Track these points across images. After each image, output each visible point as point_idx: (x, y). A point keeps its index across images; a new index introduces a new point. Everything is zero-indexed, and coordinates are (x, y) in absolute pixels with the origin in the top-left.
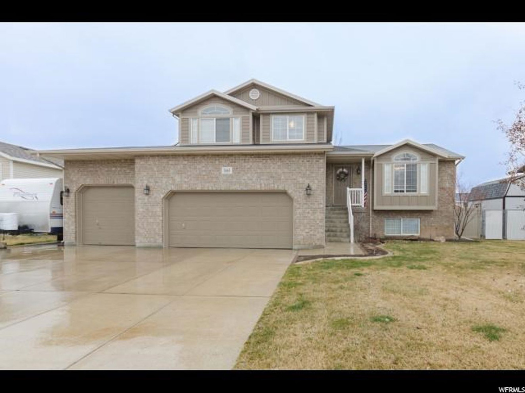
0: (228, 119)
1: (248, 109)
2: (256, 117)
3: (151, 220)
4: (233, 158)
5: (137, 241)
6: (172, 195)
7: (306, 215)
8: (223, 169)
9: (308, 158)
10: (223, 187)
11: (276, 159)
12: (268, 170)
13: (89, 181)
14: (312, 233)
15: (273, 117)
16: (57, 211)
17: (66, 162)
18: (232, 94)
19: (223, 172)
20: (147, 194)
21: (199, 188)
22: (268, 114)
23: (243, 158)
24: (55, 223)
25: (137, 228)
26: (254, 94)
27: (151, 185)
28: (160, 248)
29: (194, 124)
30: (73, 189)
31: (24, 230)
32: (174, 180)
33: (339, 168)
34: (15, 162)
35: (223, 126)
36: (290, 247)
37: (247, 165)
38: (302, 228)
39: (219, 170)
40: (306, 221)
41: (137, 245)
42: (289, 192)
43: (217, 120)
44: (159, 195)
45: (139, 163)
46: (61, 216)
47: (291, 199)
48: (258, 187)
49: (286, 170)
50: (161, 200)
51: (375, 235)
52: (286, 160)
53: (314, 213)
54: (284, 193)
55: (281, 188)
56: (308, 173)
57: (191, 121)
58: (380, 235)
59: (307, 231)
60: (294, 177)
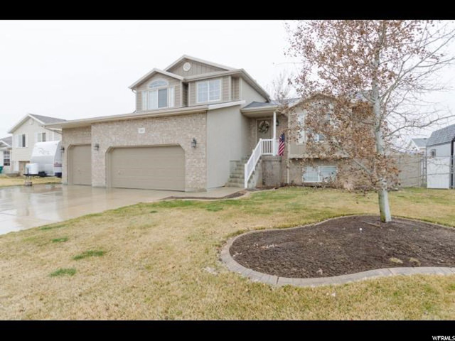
0: (166, 89)
1: (179, 80)
2: (186, 85)
3: (100, 168)
4: (145, 121)
5: (93, 183)
6: (112, 150)
7: (194, 164)
8: (139, 129)
9: (195, 117)
10: (139, 143)
11: (173, 119)
12: (167, 129)
13: (73, 142)
14: (197, 179)
15: (197, 84)
16: (59, 162)
17: (63, 129)
18: (169, 71)
19: (139, 132)
20: (98, 150)
21: (125, 145)
22: (194, 82)
23: (151, 120)
24: (58, 170)
25: (93, 174)
26: (187, 67)
27: (100, 143)
28: (105, 188)
29: (144, 95)
30: (66, 148)
31: (42, 174)
32: (112, 140)
33: (261, 121)
34: (55, 131)
35: (163, 95)
36: (183, 190)
37: (154, 126)
38: (190, 174)
39: (137, 131)
40: (193, 169)
41: (93, 185)
42: (182, 145)
43: (159, 90)
44: (104, 150)
45: (93, 128)
46: (60, 166)
47: (184, 151)
48: (161, 143)
49: (179, 128)
50: (104, 154)
51: (293, 181)
52: (179, 119)
53: (199, 162)
54: (178, 146)
55: (175, 142)
56: (194, 129)
57: (143, 93)
58: (297, 181)
59: (194, 177)
60: (184, 133)
